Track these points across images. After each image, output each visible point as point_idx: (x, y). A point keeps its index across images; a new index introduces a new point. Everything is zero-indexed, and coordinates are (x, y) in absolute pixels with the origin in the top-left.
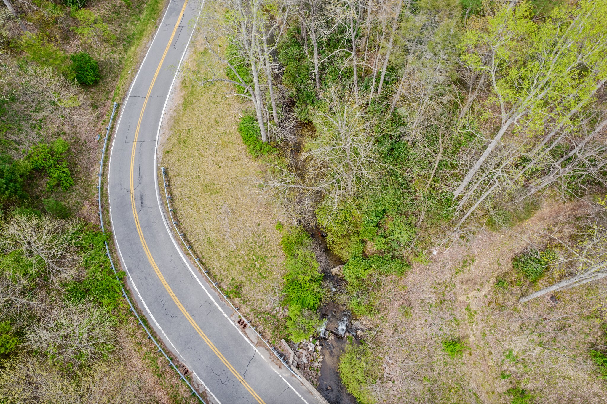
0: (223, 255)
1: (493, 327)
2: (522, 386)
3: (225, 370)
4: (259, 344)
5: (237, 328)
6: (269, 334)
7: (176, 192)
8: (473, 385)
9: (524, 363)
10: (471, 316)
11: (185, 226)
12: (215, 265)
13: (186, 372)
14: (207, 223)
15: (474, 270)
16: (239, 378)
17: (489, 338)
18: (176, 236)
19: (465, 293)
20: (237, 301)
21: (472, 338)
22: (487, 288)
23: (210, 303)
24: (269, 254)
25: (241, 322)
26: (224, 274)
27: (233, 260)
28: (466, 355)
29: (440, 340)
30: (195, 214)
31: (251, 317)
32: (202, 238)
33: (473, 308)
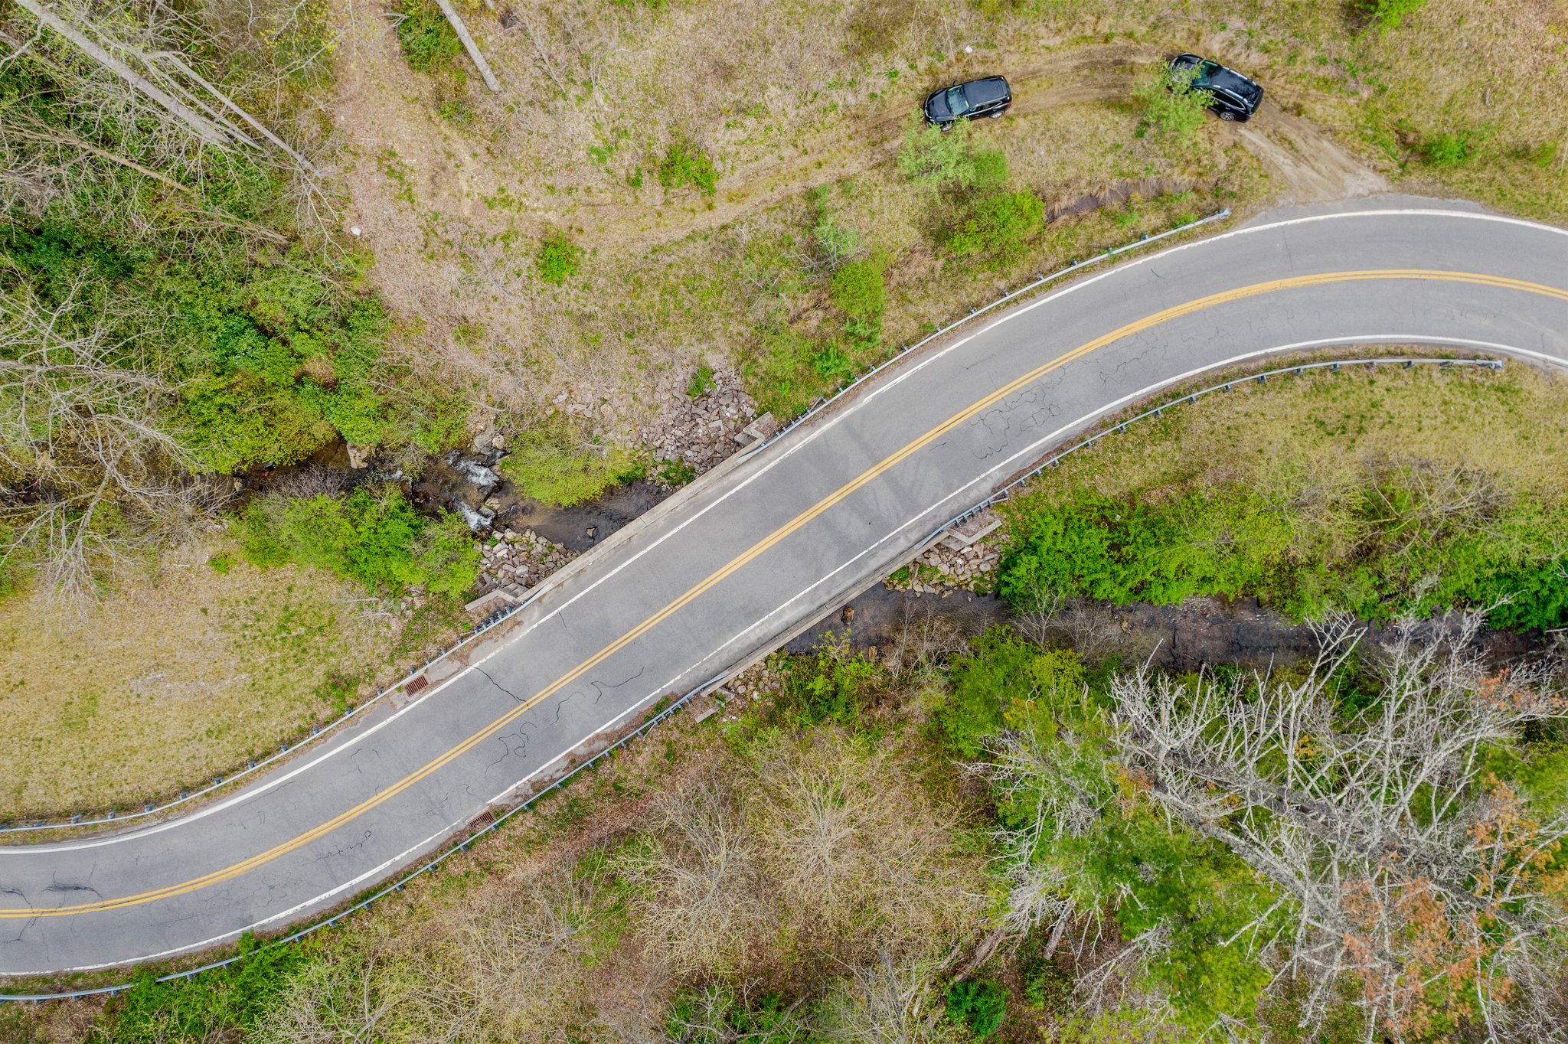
0: (256, 705)
1: (540, 166)
2: (661, 155)
3: (499, 738)
4: (464, 659)
5: (420, 699)
6: (446, 633)
7: (67, 800)
8: (639, 248)
9: (623, 133)
10: (507, 202)
11: (163, 788)
12: (274, 726)
13: (487, 817)
14: (169, 734)
15: (415, 161)
16: (521, 710)
17: (561, 181)
18: (185, 810)
19: (457, 196)
20: (364, 690)
21: (552, 216)
22: (460, 147)
23: (357, 749)
24: (281, 600)
25: (412, 689)
26: (300, 709)
27: (274, 685)
28: (580, 240)
29: (537, 284)
30: (139, 759)
31: (405, 665)
32: (203, 749)
33: (491, 192)
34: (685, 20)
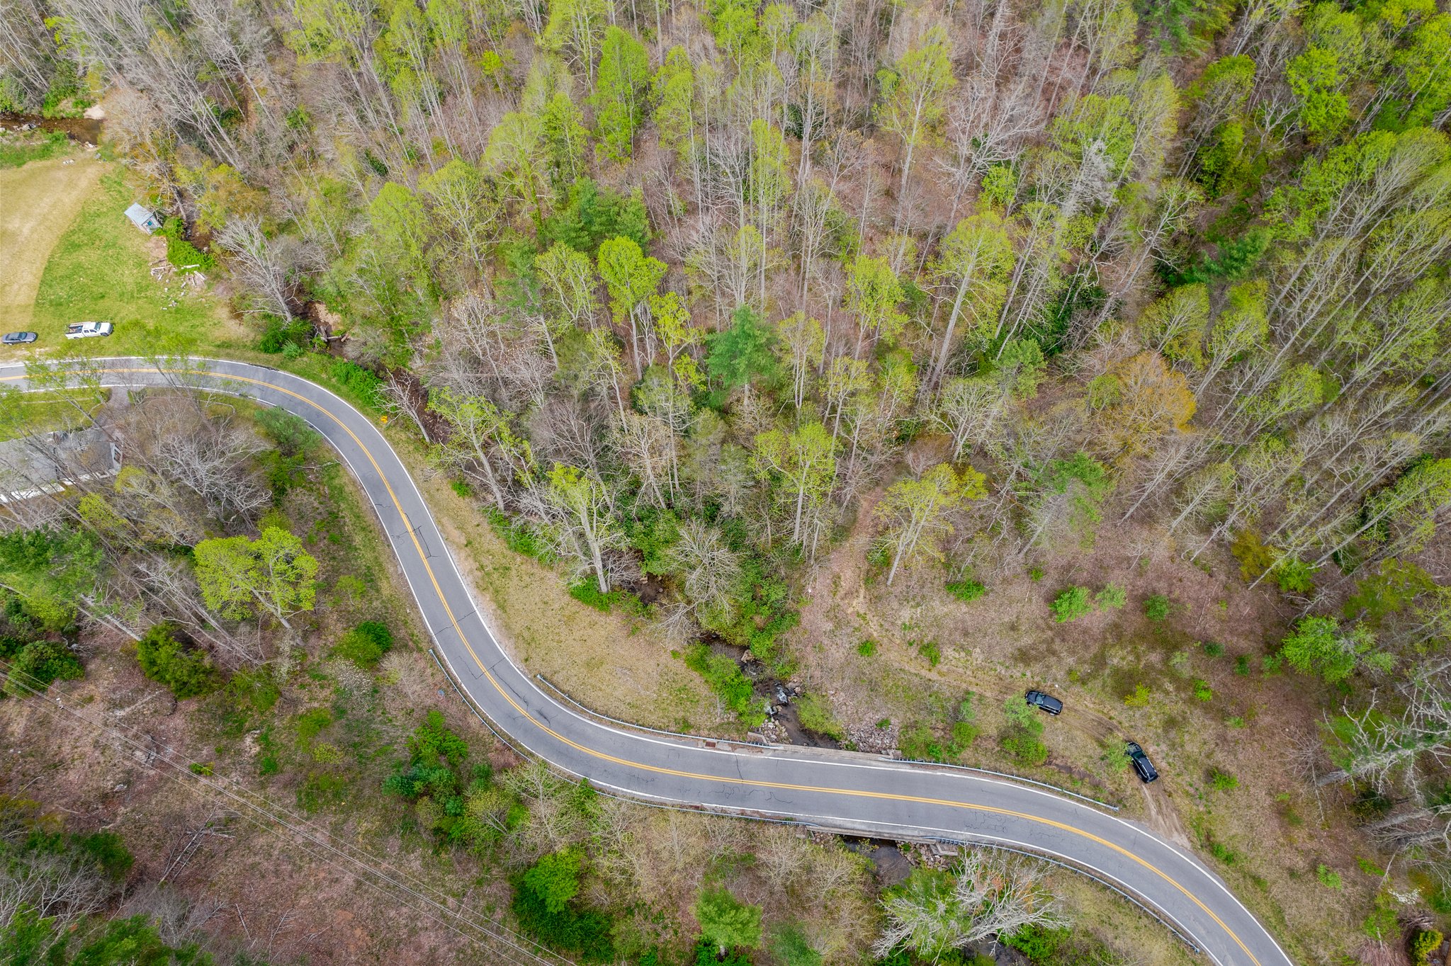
0: (651, 708)
1: (883, 616)
2: (926, 642)
3: (724, 785)
4: (734, 748)
5: (709, 750)
6: (735, 735)
7: (566, 688)
8: (896, 665)
9: (917, 625)
10: (864, 619)
11: (600, 709)
12: (652, 719)
13: (697, 808)
14: (616, 694)
15: (845, 585)
16: (739, 781)
17: (886, 626)
18: (600, 721)
19: (850, 605)
20: (692, 731)
21: (875, 634)
22: (862, 591)
23: (674, 749)
24: (685, 682)
25: (708, 744)
26: (665, 720)
27: (663, 706)
28: (879, 648)
29: (854, 650)
30: (600, 694)
31: (713, 735)
32: (623, 707)
33: (862, 612)
34: (964, 609)
